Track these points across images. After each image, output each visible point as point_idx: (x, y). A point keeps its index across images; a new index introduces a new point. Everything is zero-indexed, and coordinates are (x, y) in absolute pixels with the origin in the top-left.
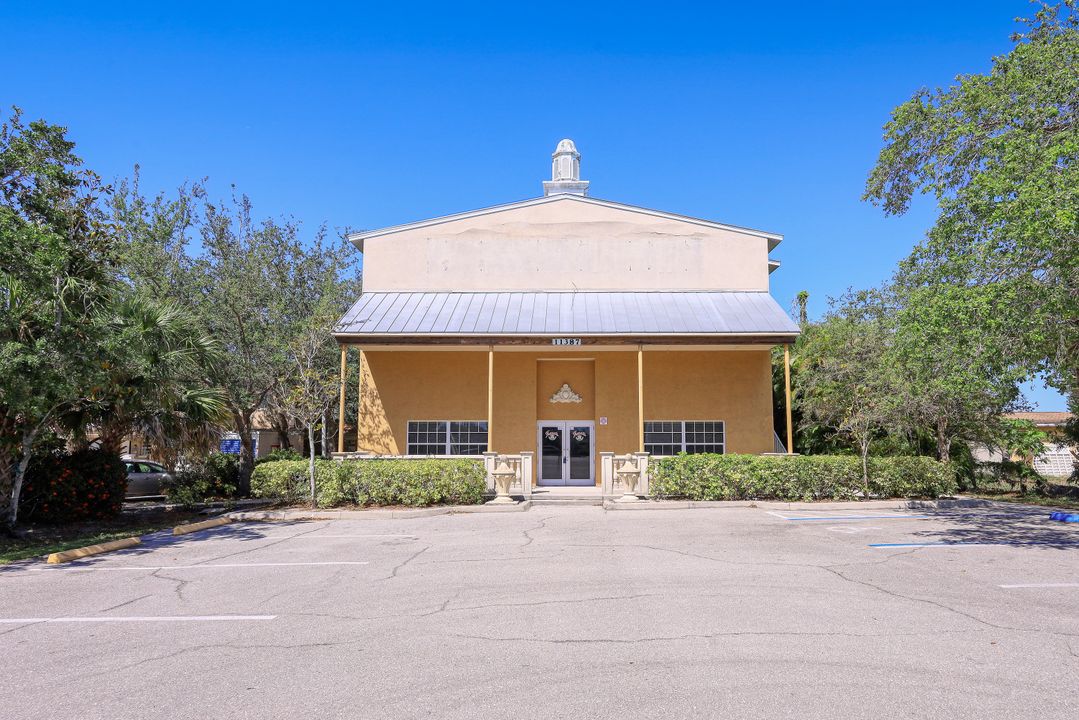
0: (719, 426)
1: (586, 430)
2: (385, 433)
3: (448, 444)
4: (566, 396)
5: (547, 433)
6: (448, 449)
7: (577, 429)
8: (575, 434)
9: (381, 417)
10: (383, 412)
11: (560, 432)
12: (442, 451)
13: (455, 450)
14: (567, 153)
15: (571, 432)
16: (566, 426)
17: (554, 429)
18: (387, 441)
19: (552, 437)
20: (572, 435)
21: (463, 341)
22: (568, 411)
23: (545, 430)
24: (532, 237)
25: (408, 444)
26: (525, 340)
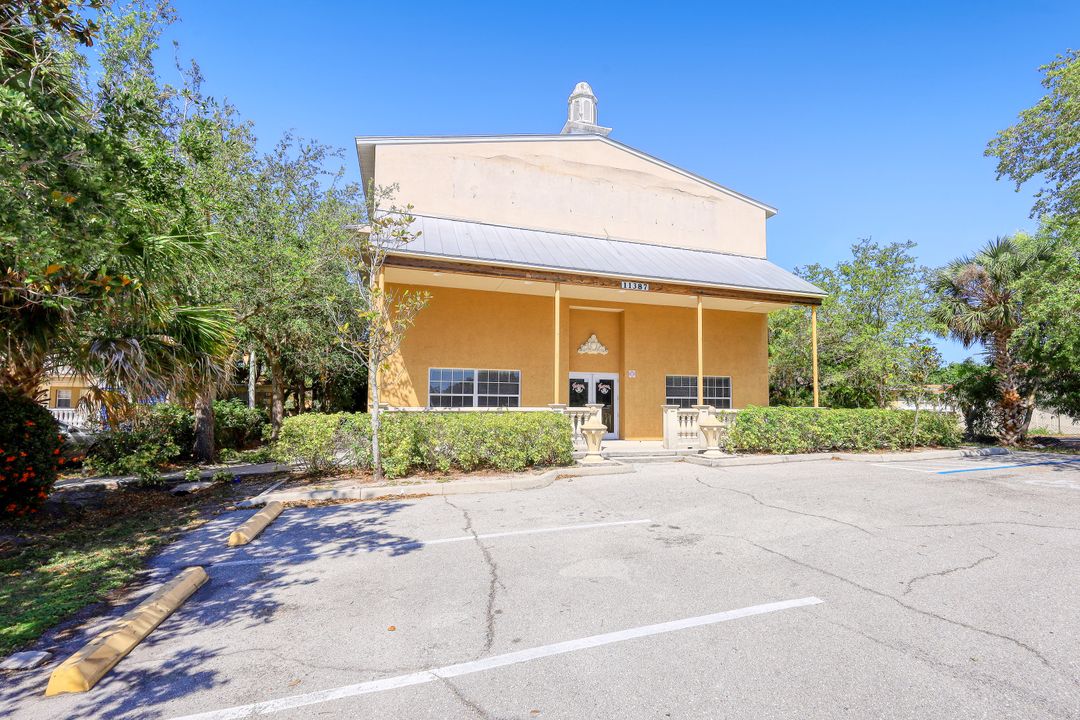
0: (727, 381)
1: (610, 383)
2: (403, 384)
3: (475, 396)
4: (593, 348)
5: (574, 386)
6: (475, 401)
7: (604, 382)
8: (600, 386)
9: (399, 366)
10: (401, 359)
11: (586, 385)
12: (468, 402)
13: (482, 402)
14: (588, 96)
15: (597, 384)
16: (592, 378)
17: (581, 382)
18: (405, 392)
19: (579, 389)
20: (597, 388)
21: (528, 275)
22: (595, 362)
23: (572, 382)
24: (565, 174)
25: (429, 395)
26: (594, 280)
